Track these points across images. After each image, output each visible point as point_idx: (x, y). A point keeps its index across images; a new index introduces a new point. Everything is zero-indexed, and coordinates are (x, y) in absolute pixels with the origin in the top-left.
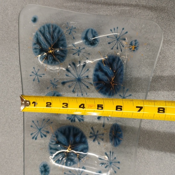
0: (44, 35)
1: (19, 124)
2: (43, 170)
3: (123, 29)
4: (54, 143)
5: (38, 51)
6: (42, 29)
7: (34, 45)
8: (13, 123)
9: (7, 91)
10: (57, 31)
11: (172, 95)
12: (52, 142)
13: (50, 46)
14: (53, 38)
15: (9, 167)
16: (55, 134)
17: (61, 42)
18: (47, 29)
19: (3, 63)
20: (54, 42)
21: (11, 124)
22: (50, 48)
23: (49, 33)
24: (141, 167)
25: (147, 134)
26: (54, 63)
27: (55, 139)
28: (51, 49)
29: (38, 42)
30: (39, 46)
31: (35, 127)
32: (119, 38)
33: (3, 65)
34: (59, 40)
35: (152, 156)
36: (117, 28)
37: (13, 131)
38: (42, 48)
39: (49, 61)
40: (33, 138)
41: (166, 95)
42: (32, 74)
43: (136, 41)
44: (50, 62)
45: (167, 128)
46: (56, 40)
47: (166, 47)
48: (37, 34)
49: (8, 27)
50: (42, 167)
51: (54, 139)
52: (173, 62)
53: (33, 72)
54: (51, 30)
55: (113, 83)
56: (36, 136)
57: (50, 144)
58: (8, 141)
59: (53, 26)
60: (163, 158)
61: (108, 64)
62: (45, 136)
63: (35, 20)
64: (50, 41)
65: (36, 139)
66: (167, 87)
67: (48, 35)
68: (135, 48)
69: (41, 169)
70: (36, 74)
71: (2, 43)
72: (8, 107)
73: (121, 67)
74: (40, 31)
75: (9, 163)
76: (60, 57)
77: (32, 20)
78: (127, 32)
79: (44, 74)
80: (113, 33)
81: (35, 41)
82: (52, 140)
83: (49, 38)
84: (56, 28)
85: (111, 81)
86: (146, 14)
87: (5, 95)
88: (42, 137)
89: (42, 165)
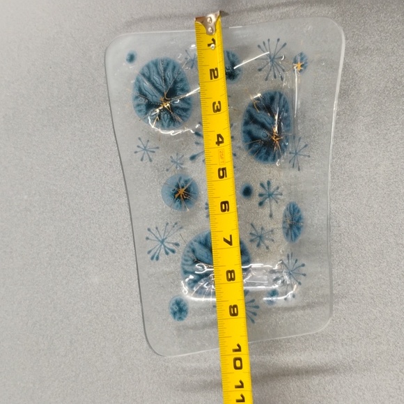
0: (149, 79)
1: (128, 244)
2: (176, 310)
3: (278, 40)
4: (190, 263)
5: (143, 108)
6: (146, 71)
7: (134, 100)
8: (117, 246)
9: (102, 192)
10: (170, 67)
11: (384, 138)
12: (186, 261)
13: (163, 94)
14: (165, 80)
15: (118, 326)
16: (190, 247)
17: (180, 85)
18: (154, 68)
19: (90, 143)
20: (167, 87)
21: (114, 247)
22: (162, 99)
23: (158, 73)
24: (349, 276)
25: (352, 215)
26: (172, 125)
27: (191, 254)
28: (165, 99)
29: (142, 93)
30: (144, 99)
31: (154, 238)
32: (274, 58)
33: (91, 147)
34: (175, 82)
35: (364, 252)
36: (269, 40)
37: (119, 260)
38: (148, 102)
39: (164, 122)
40: (152, 258)
41: (375, 141)
42: (138, 149)
43: (301, 54)
44: (166, 124)
45: (384, 197)
46: (171, 83)
47: (364, 61)
48: (138, 80)
49: (94, 80)
50: (173, 305)
51: (188, 256)
52: (379, 82)
53: (138, 147)
54: (161, 68)
55: (276, 137)
56: (157, 254)
57: (183, 264)
58: (111, 280)
59: (162, 61)
60: (385, 251)
61: (264, 109)
62: (173, 251)
63: (131, 58)
64: (160, 87)
65: (157, 258)
66: (373, 126)
67: (156, 78)
68: (302, 66)
69: (172, 309)
70: (145, 149)
71: (86, 109)
72: (106, 218)
73: (286, 106)
74: (144, 75)
75: (117, 318)
76: (181, 112)
77: (127, 60)
78: (285, 44)
79: (158, 148)
80: (264, 52)
81: (136, 93)
82: (187, 258)
83: (158, 82)
84: (168, 64)
85: (273, 135)
86: (324, 12)
87: (99, 198)
88: (167, 253)
89: (174, 302)
